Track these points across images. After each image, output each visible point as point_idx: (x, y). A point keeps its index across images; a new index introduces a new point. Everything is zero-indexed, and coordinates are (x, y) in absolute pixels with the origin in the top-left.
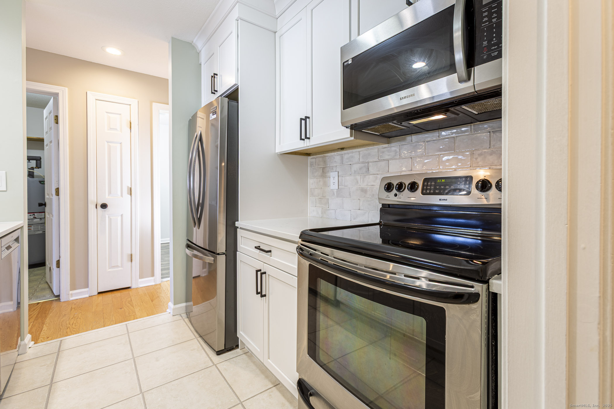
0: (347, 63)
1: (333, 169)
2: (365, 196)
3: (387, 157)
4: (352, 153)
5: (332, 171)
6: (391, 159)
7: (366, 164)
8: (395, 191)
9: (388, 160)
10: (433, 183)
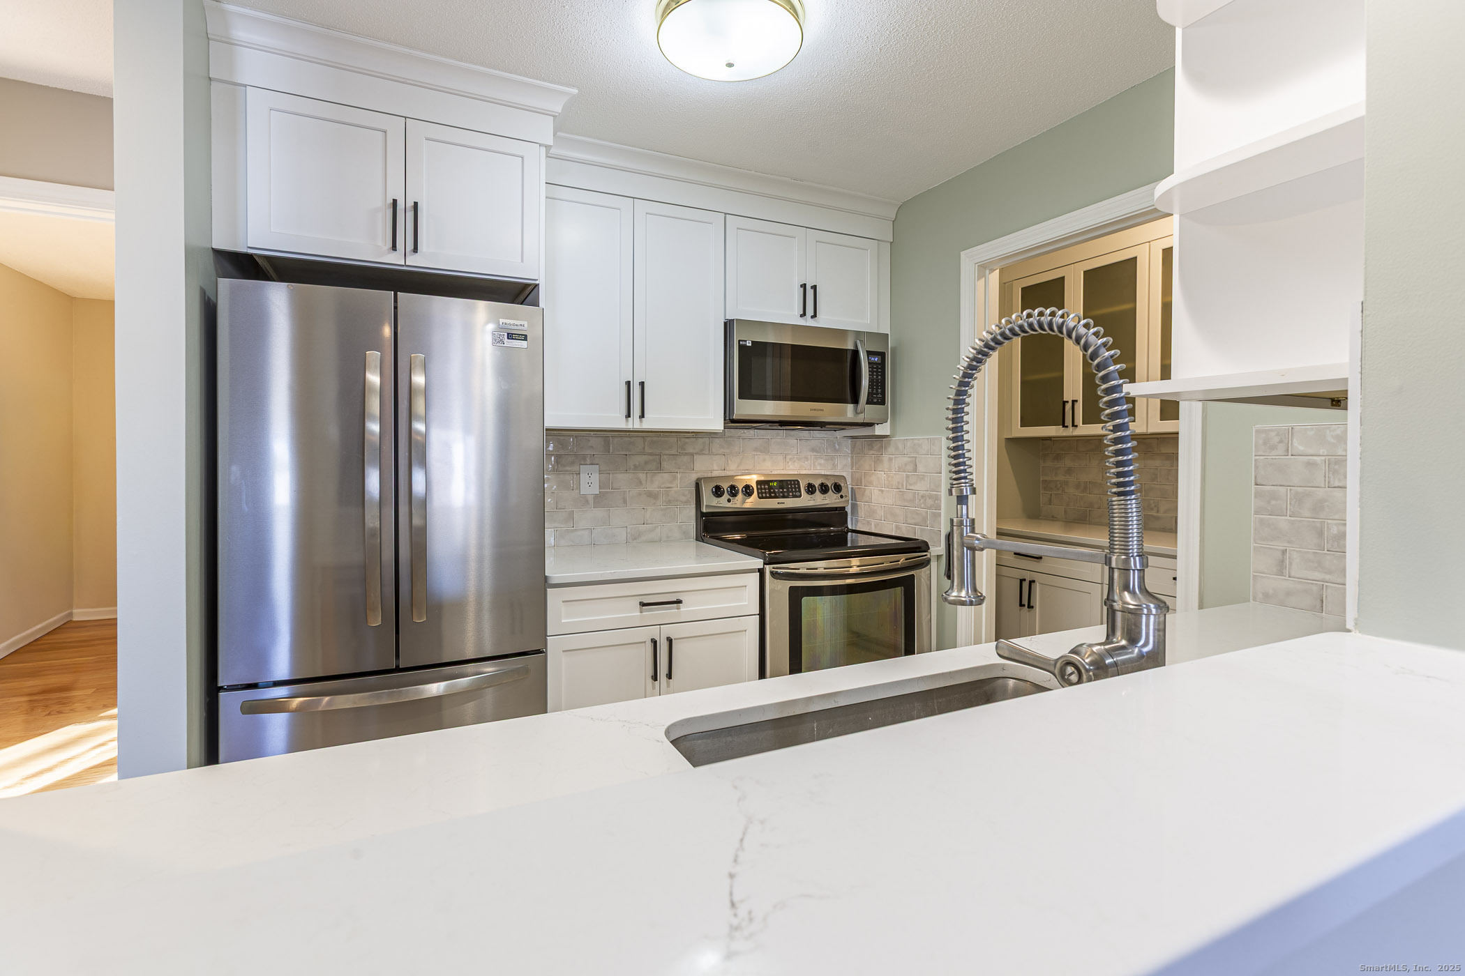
0: (744, 343)
1: (585, 459)
2: (654, 504)
3: (691, 451)
4: (630, 437)
5: (582, 463)
6: (696, 453)
7: (658, 457)
8: (726, 496)
9: (692, 455)
10: (766, 487)
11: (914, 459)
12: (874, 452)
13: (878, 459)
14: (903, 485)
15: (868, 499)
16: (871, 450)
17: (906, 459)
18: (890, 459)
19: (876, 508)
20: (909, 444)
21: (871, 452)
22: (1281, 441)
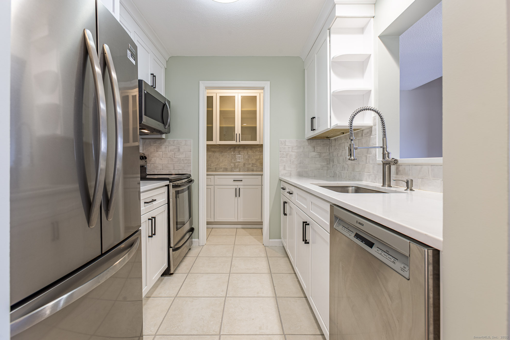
11: (178, 147)
12: (157, 145)
13: (159, 147)
14: (172, 156)
15: (153, 162)
16: (154, 143)
17: (174, 147)
18: (166, 147)
19: (158, 165)
20: (175, 142)
21: (155, 145)
22: (284, 143)
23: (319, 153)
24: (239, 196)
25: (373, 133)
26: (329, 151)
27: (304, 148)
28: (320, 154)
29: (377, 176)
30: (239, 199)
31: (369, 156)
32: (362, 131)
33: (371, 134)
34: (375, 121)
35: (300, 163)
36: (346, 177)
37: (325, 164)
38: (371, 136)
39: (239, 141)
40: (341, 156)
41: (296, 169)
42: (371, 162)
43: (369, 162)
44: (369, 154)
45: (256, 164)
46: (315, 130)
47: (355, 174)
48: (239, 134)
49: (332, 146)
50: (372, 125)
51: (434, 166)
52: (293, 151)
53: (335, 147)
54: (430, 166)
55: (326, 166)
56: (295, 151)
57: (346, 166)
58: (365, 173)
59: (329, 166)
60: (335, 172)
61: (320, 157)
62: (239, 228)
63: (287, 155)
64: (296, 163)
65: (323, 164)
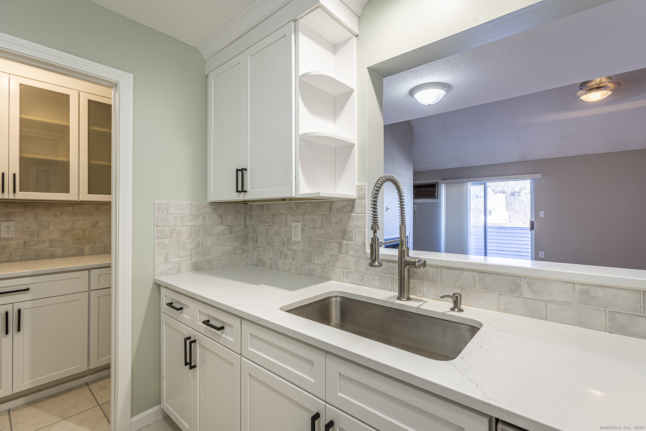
22: (165, 209)
23: (230, 227)
24: (19, 330)
25: (357, 209)
26: (245, 222)
27: (204, 218)
28: (231, 229)
29: (365, 275)
30: (18, 337)
31: (348, 244)
32: (330, 203)
33: (352, 211)
34: (361, 192)
35: (197, 247)
36: (290, 270)
37: (239, 243)
38: (352, 214)
39: (14, 192)
40: (276, 234)
41: (190, 259)
42: (351, 252)
43: (347, 253)
44: (347, 240)
45: (61, 240)
46: (246, 192)
47: (311, 266)
48: (14, 175)
49: (251, 216)
50: (356, 197)
51: (486, 274)
52: (184, 224)
53: (261, 218)
54: (477, 273)
55: (240, 247)
56: (189, 224)
57: (290, 252)
58: (337, 268)
59: (243, 246)
60: (261, 259)
61: (231, 233)
62: (16, 409)
63: (171, 232)
64: (190, 248)
65: (236, 244)
